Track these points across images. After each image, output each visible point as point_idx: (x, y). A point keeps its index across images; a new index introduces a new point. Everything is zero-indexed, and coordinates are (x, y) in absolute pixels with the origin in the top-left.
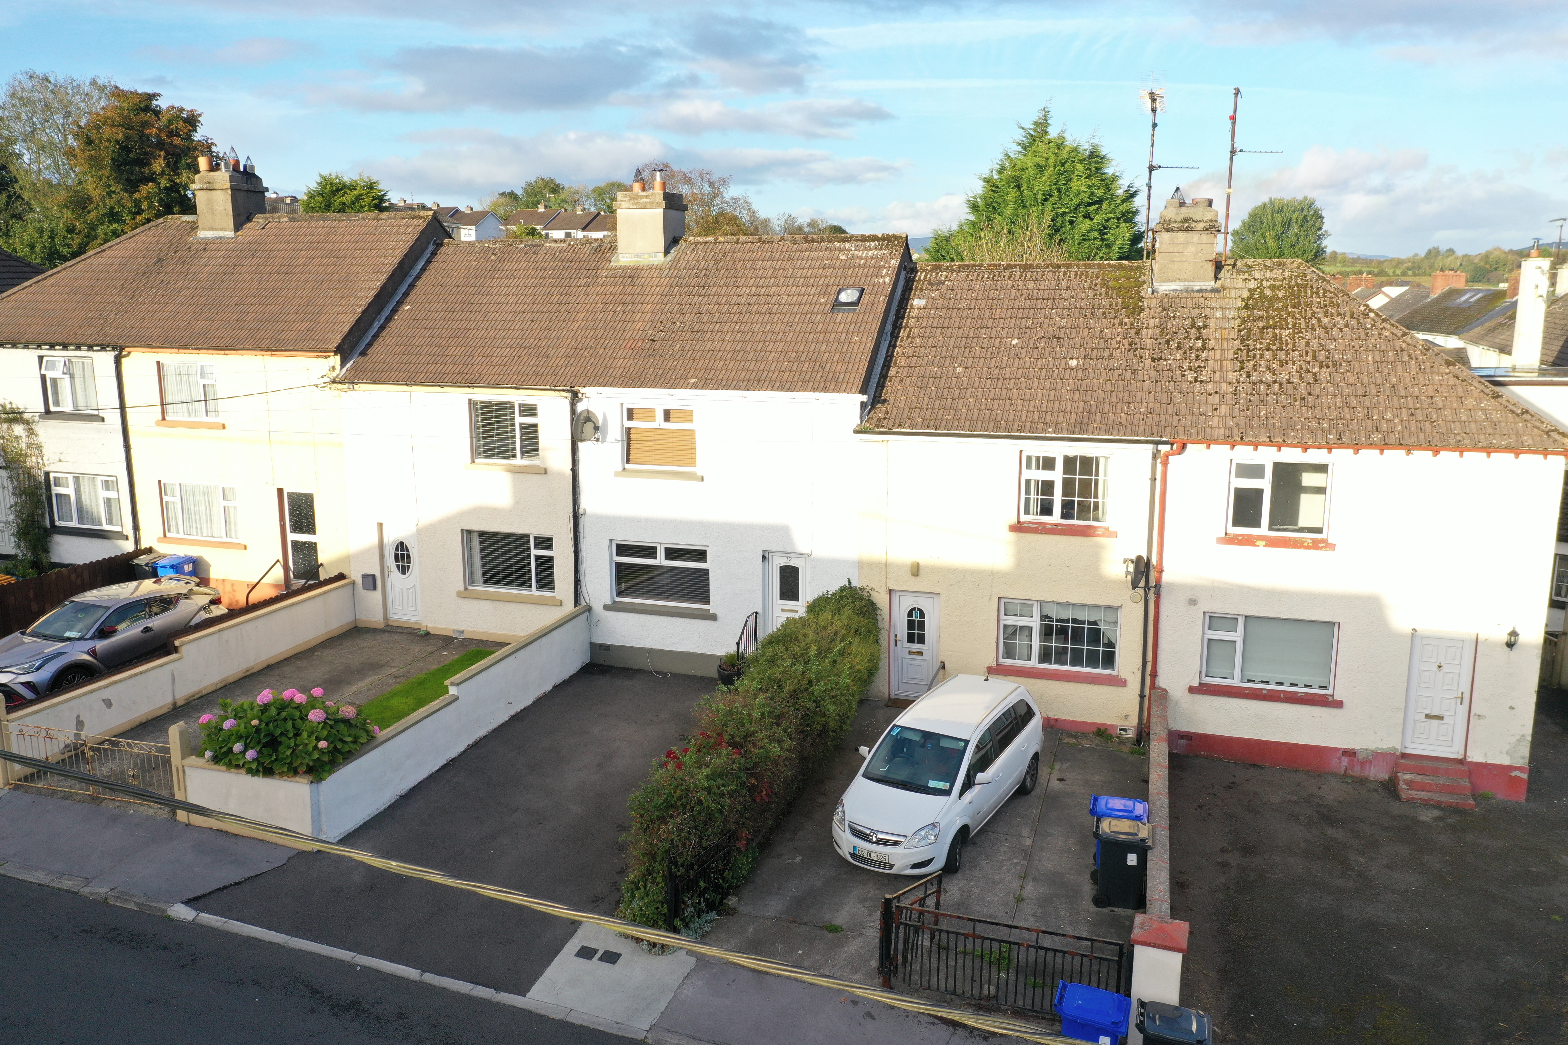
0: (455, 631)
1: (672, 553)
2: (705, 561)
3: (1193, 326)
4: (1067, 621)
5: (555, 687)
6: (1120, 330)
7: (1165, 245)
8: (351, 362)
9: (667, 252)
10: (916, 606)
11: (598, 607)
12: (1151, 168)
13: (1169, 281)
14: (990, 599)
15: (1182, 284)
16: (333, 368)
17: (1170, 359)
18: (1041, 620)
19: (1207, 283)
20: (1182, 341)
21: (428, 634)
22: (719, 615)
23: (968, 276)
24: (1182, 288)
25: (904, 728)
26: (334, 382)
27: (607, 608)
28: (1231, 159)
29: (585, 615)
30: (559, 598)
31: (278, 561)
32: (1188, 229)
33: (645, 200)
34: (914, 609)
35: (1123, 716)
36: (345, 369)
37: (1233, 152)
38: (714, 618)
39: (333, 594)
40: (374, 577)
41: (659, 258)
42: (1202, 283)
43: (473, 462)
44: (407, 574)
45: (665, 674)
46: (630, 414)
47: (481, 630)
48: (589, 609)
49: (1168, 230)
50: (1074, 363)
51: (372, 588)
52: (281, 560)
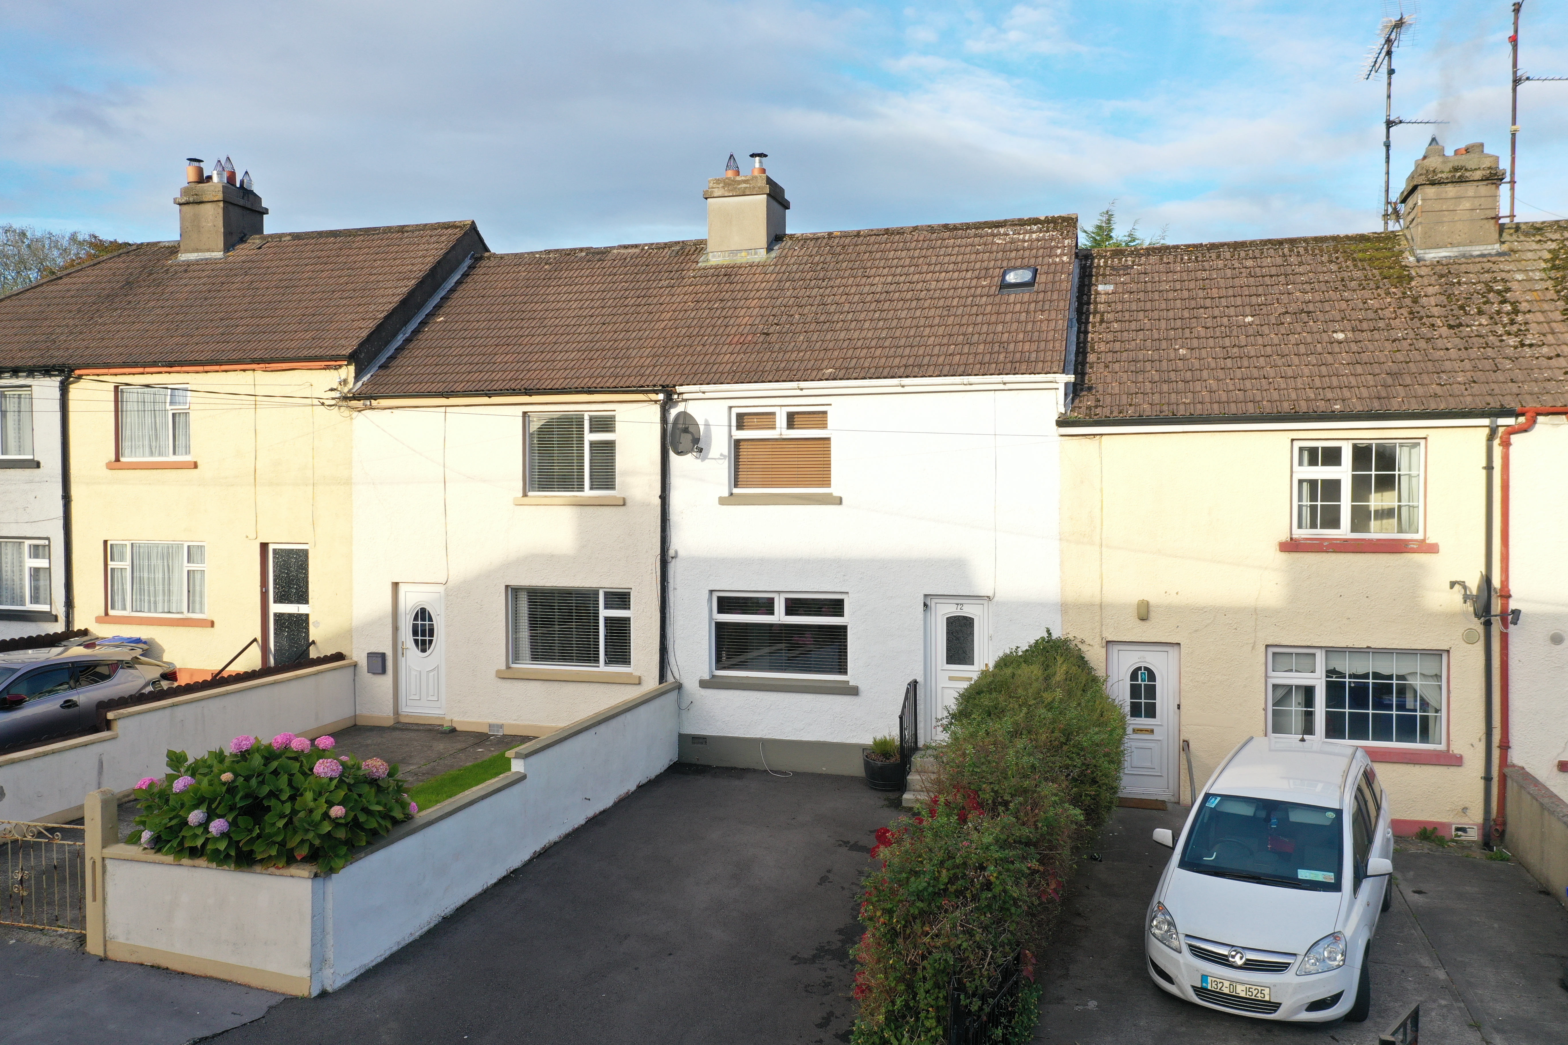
0: (490, 726)
1: (794, 606)
2: (842, 615)
3: (1491, 290)
4: (1366, 676)
5: (640, 787)
6: (1389, 300)
7: (1430, 202)
8: (369, 376)
9: (769, 249)
10: (1143, 665)
11: (691, 684)
12: (1389, 124)
13: (1438, 247)
14: (1253, 648)
15: (1455, 249)
16: (345, 382)
17: (1474, 325)
18: (1327, 676)
19: (1489, 247)
20: (1482, 305)
21: (453, 730)
22: (862, 688)
23: (1162, 259)
24: (1456, 254)
25: (1225, 798)
26: (345, 398)
27: (704, 684)
28: (1514, 90)
29: (673, 695)
30: (637, 673)
31: (255, 640)
32: (1462, 181)
33: (744, 185)
34: (1139, 668)
35: (1459, 808)
36: (360, 384)
37: (1516, 81)
38: (854, 691)
39: (329, 675)
40: (383, 655)
41: (761, 255)
42: (1482, 248)
43: (525, 495)
44: (428, 652)
45: (785, 773)
46: (742, 421)
47: (527, 723)
48: (679, 687)
49: (1433, 183)
50: (1340, 336)
51: (380, 670)
52: (259, 640)
